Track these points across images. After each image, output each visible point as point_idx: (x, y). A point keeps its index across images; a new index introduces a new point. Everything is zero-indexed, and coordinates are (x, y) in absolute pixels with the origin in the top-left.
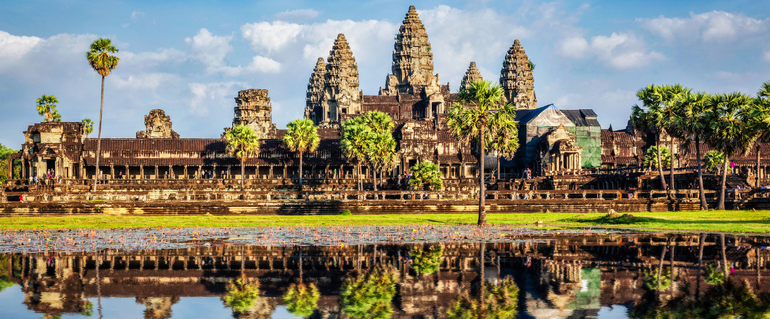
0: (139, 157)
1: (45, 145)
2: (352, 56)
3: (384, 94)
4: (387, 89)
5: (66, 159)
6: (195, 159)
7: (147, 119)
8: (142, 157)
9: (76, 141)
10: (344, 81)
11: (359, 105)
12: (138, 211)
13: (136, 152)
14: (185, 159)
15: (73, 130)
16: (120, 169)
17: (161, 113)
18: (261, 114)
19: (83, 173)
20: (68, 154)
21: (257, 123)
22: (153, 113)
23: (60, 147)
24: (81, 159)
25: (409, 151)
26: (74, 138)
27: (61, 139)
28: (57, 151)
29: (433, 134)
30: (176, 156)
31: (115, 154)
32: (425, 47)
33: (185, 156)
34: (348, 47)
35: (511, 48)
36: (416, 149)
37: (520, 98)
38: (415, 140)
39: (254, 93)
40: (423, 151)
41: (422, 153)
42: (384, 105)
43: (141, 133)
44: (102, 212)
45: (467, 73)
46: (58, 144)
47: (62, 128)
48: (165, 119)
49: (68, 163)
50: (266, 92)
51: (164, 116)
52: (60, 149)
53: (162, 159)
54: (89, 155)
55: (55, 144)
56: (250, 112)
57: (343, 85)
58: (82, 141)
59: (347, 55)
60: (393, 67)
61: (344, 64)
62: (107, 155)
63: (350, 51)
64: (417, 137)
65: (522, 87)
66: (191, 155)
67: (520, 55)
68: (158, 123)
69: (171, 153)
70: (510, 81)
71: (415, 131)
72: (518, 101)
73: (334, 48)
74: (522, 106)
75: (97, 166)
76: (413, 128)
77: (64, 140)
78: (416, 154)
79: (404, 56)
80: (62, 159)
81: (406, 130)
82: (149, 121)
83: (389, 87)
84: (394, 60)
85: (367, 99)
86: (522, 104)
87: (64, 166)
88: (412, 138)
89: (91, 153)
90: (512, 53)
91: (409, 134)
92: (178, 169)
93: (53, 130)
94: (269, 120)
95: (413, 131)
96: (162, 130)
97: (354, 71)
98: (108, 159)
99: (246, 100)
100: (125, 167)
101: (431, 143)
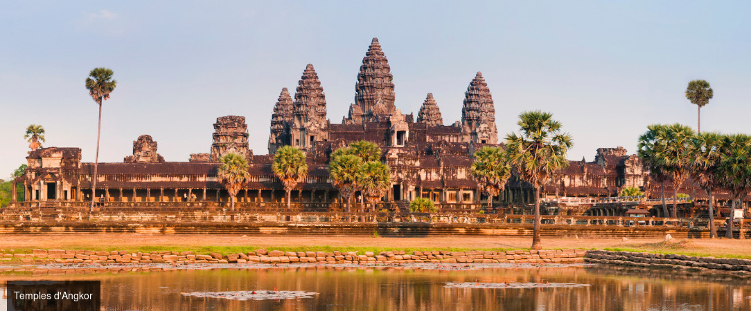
0: (132, 181)
1: (46, 169)
2: (321, 86)
3: (348, 123)
4: (350, 118)
5: (65, 183)
6: (185, 183)
7: (135, 144)
8: (135, 180)
9: (74, 165)
10: (312, 110)
11: (327, 133)
12: (170, 230)
13: (130, 176)
14: (176, 182)
15: (71, 155)
16: (114, 192)
17: (148, 138)
18: (239, 141)
19: (81, 195)
20: (68, 178)
21: (235, 148)
22: (141, 139)
23: (60, 171)
24: (79, 183)
25: (394, 176)
26: (72, 163)
27: (61, 163)
28: (57, 175)
29: (416, 160)
30: (167, 179)
31: (109, 178)
32: (388, 78)
33: (176, 179)
34: (317, 77)
35: (474, 80)
36: (400, 175)
37: (482, 128)
38: (399, 166)
39: (232, 120)
40: (407, 176)
41: (406, 179)
42: (350, 133)
43: (130, 158)
44: (135, 232)
45: (424, 104)
46: (58, 169)
47: (62, 153)
48: (153, 144)
49: (67, 187)
50: (244, 119)
51: (152, 142)
52: (60, 174)
53: (154, 183)
54: (86, 179)
55: (55, 169)
56: (229, 138)
57: (312, 115)
58: (79, 165)
59: (316, 85)
60: (356, 97)
61: (313, 93)
62: (102, 179)
63: (318, 81)
64: (400, 163)
65: (484, 118)
66: (181, 178)
67: (482, 87)
68: (146, 148)
69: (162, 176)
70: (473, 112)
71: (399, 157)
72: (480, 131)
73: (303, 78)
74: (484, 137)
75: (94, 190)
76: (398, 154)
77: (63, 164)
78: (399, 180)
79: (368, 86)
80: (62, 183)
81: (391, 156)
82: (137, 147)
83: (353, 117)
84: (357, 90)
85: (334, 127)
86: (484, 134)
87: (64, 189)
88: (396, 164)
89: (87, 177)
90: (475, 85)
91: (394, 159)
92: (169, 192)
93: (54, 155)
94: (246, 146)
95: (397, 157)
96: (150, 154)
97: (321, 101)
98: (103, 183)
99: (226, 126)
100: (118, 191)
101: (414, 170)
